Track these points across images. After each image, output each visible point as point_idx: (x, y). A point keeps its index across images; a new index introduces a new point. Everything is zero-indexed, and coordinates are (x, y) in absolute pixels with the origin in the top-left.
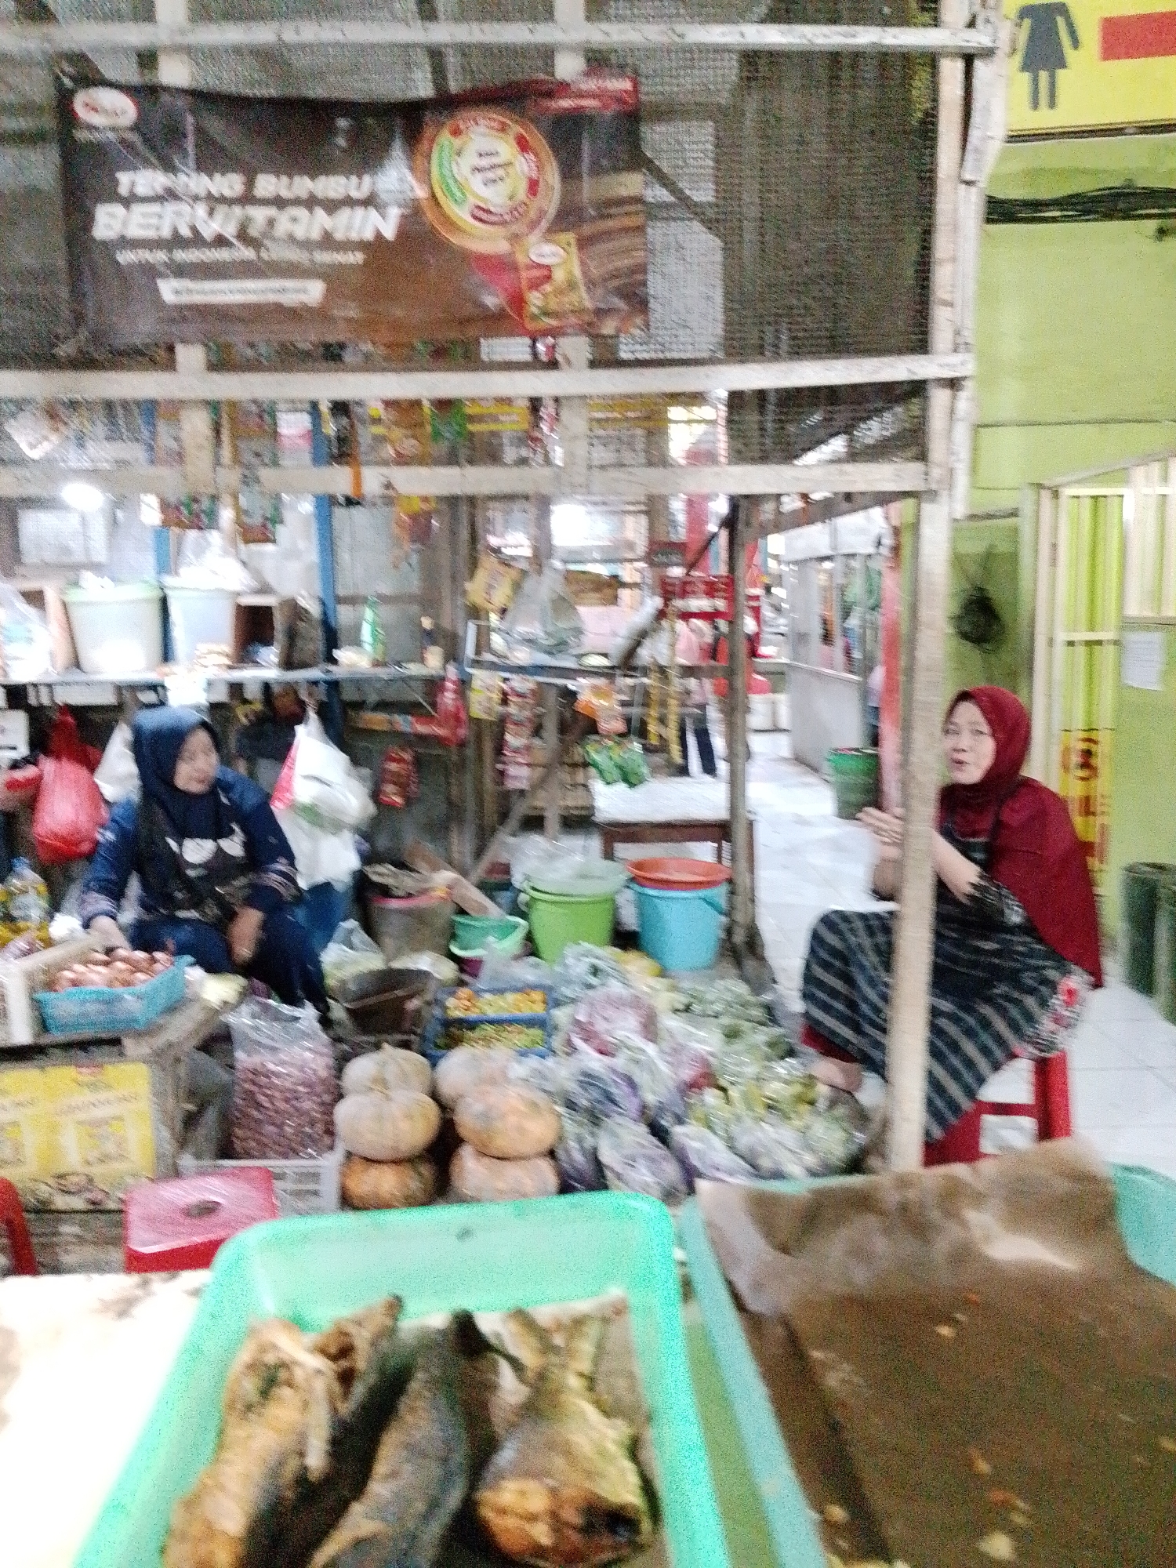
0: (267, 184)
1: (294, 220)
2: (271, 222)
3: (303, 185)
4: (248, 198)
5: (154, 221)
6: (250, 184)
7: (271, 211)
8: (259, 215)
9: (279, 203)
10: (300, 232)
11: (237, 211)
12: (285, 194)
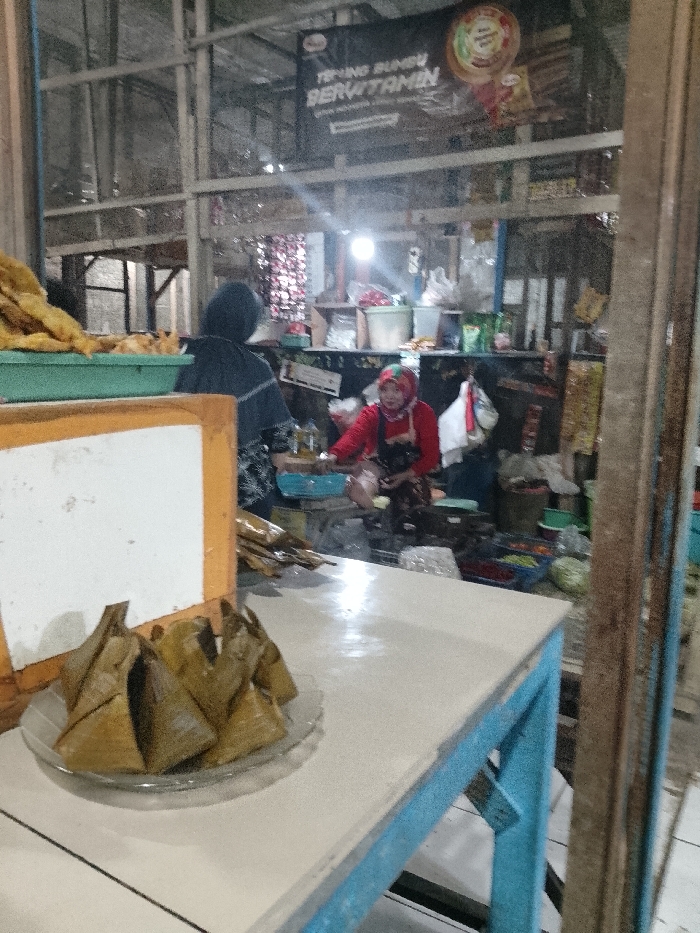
0: (380, 67)
1: (390, 83)
2: (379, 86)
3: (396, 64)
4: (370, 76)
5: (329, 95)
6: (372, 68)
7: (380, 81)
8: (374, 83)
9: (384, 75)
10: (392, 89)
11: (365, 83)
12: (387, 70)
